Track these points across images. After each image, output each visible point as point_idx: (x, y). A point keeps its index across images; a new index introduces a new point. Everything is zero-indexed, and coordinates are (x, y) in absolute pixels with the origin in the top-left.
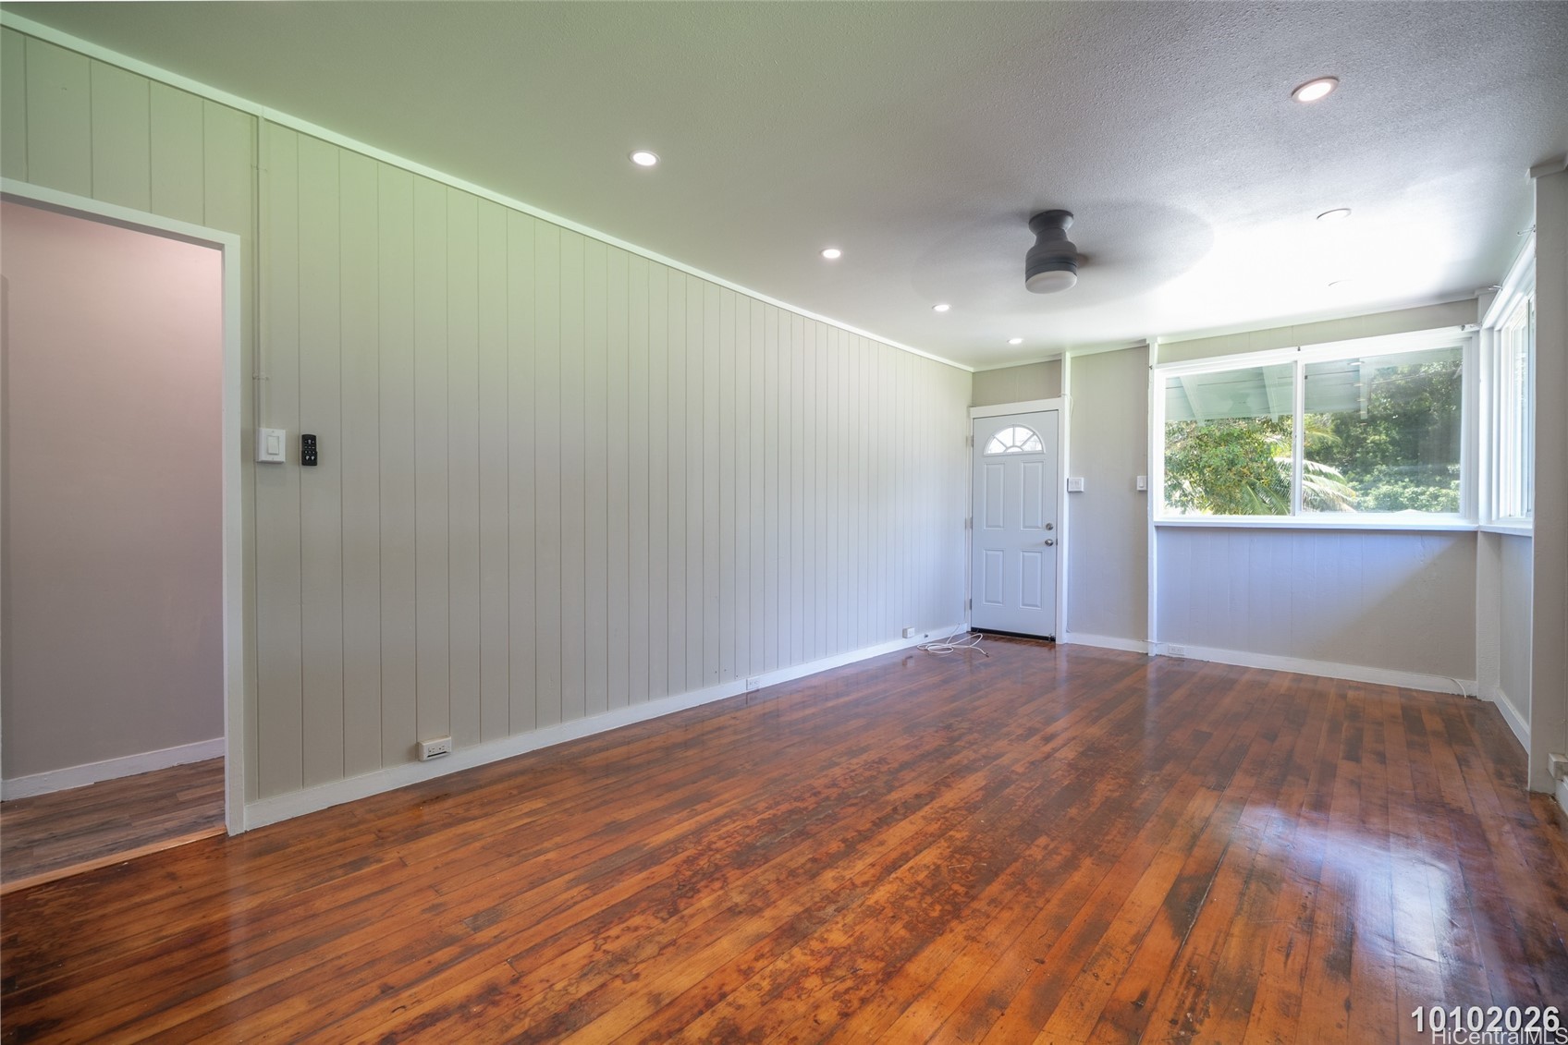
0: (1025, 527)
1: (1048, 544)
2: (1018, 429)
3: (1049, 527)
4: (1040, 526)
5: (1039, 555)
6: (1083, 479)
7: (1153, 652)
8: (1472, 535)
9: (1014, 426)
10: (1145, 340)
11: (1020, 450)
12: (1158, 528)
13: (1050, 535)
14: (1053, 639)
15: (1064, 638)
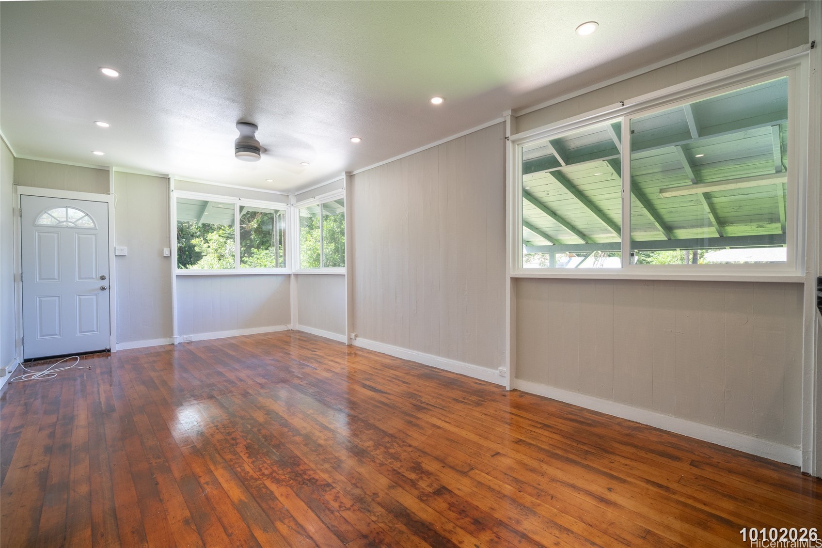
0: (80, 278)
1: (103, 289)
2: (69, 210)
3: (103, 278)
4: (94, 277)
5: (94, 297)
6: (126, 248)
7: (177, 341)
8: (289, 275)
9: (67, 207)
10: (168, 175)
11: (73, 225)
12: (177, 276)
13: (105, 283)
14: (109, 351)
15: (116, 348)
